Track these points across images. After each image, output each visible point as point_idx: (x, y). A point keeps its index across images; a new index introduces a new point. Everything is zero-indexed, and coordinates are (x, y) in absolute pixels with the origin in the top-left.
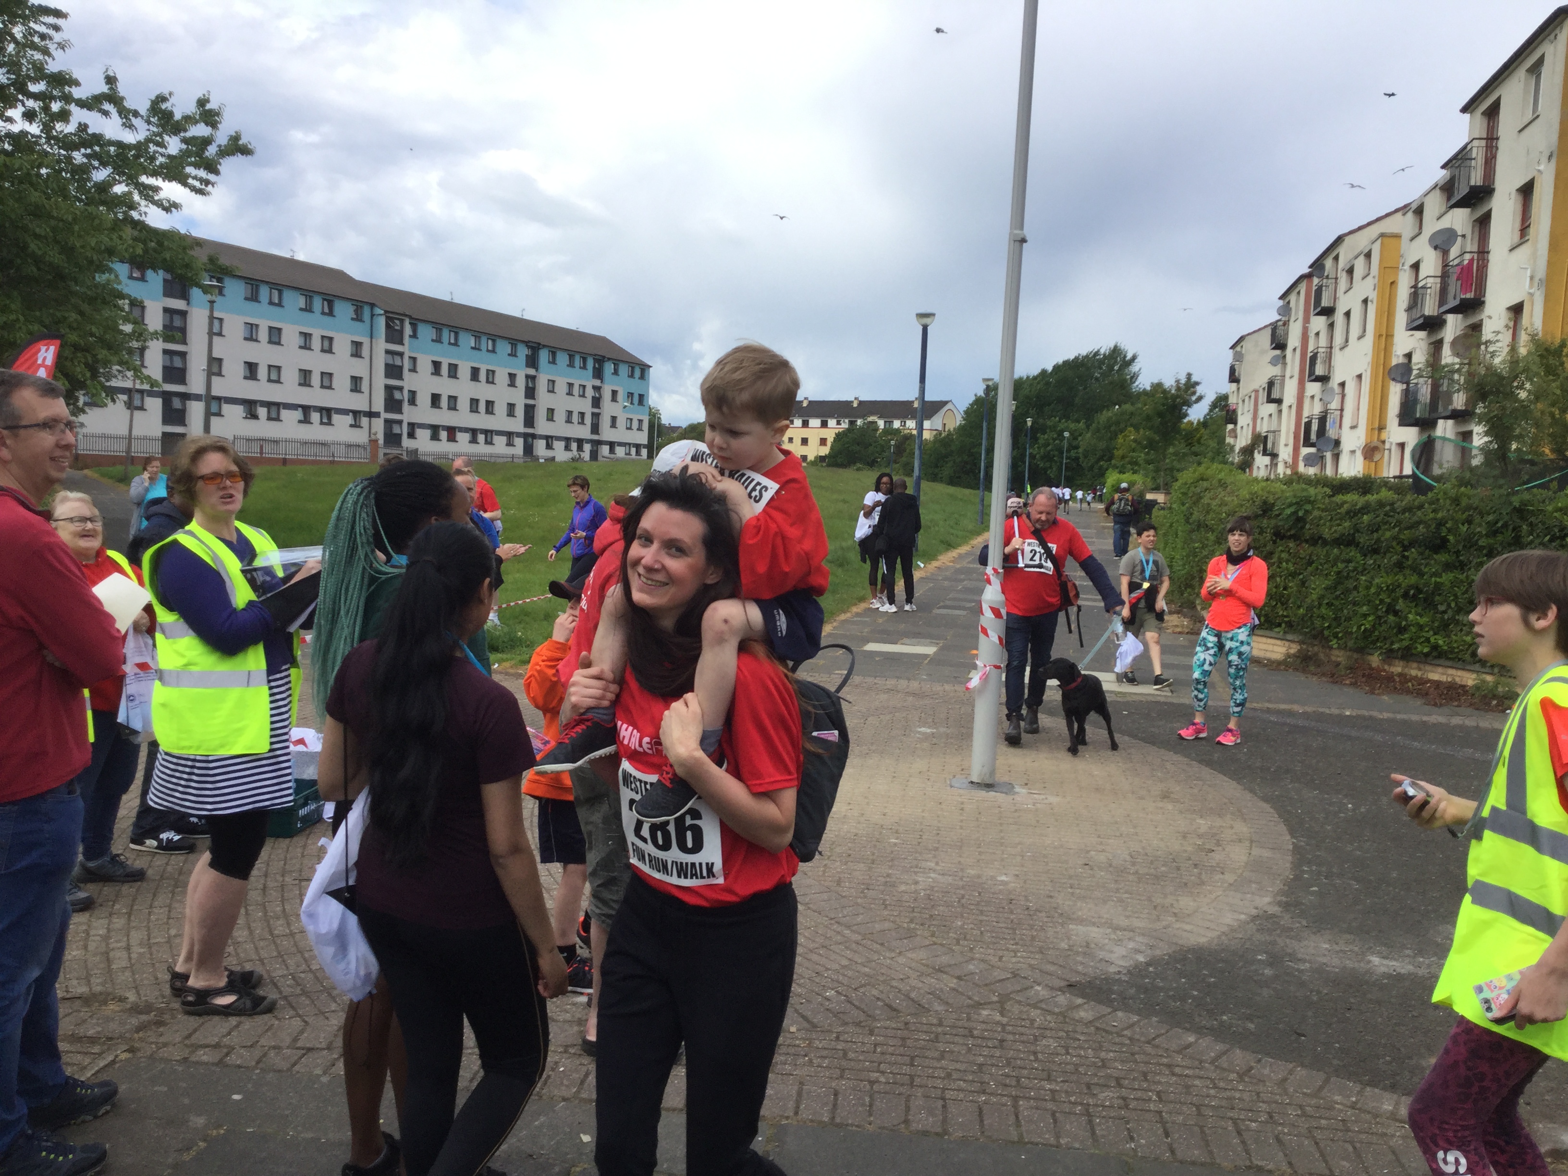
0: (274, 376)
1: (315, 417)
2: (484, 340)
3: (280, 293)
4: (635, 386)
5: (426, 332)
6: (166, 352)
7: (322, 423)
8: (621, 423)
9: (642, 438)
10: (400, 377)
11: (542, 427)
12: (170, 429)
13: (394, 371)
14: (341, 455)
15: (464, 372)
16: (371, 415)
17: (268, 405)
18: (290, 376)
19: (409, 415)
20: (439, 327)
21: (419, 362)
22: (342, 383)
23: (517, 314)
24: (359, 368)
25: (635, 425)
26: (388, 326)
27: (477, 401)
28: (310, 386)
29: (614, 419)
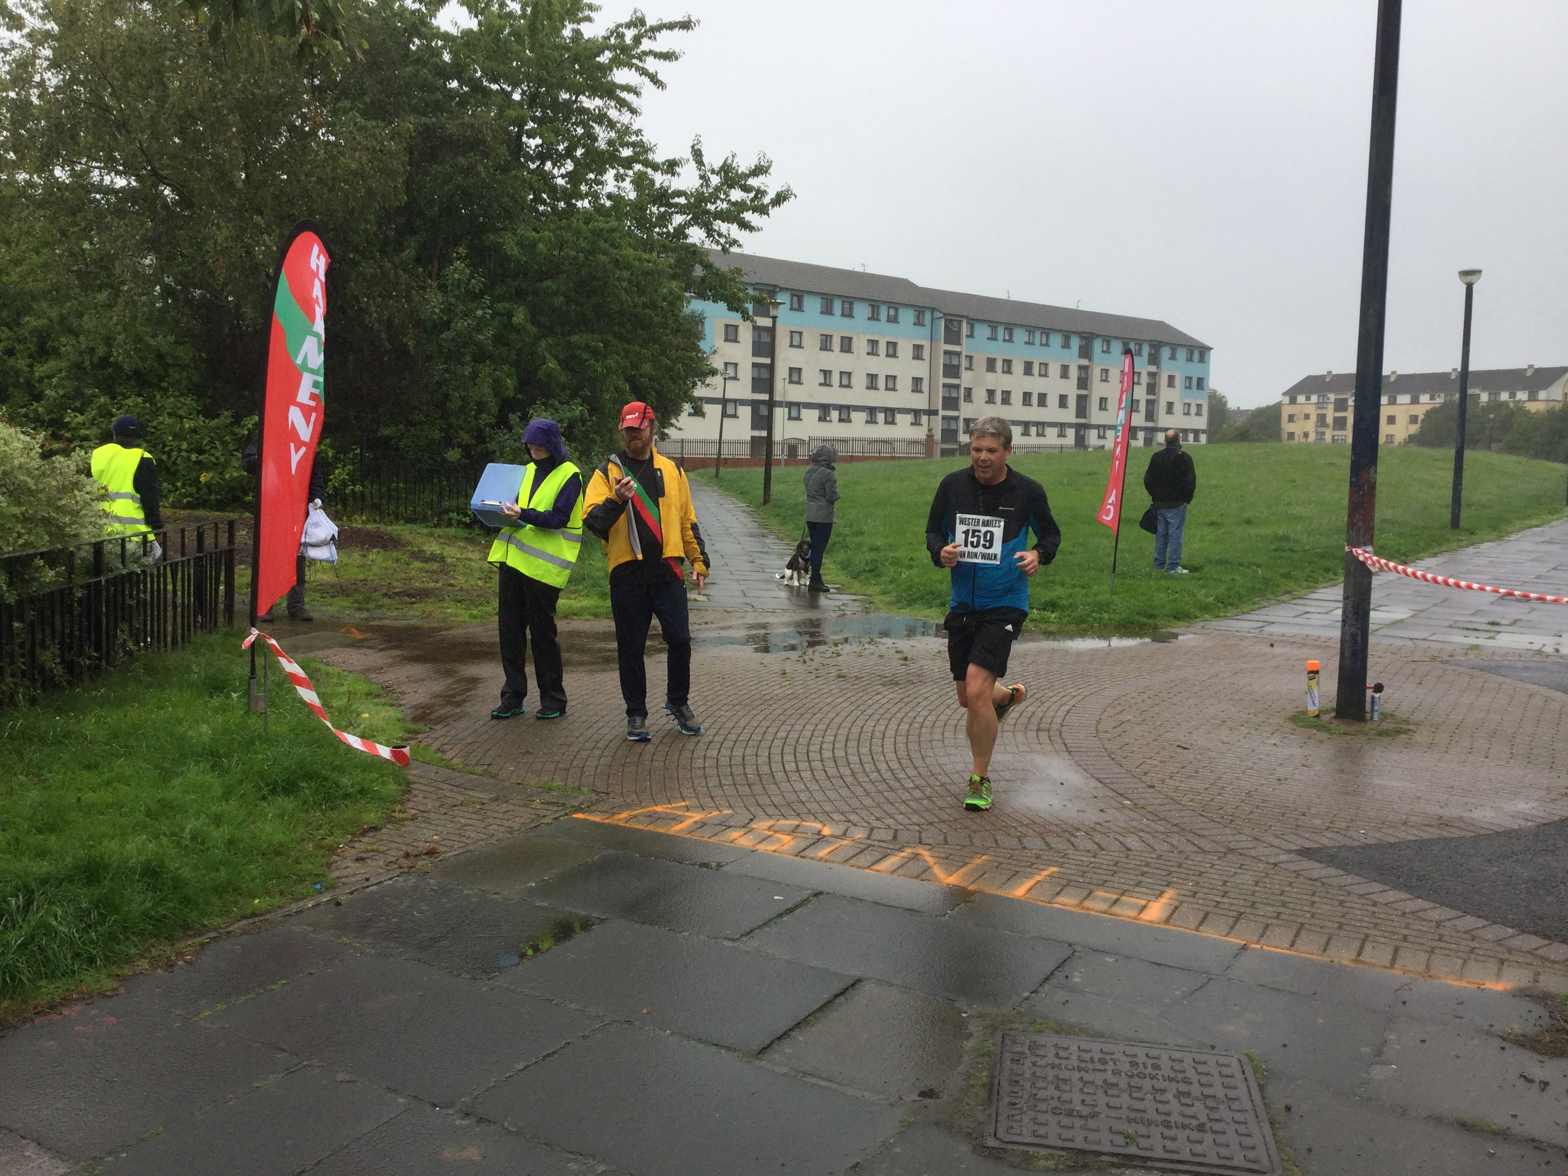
0: (845, 382)
1: (881, 417)
2: (1038, 335)
3: (851, 304)
4: (1194, 369)
5: (983, 331)
6: (754, 365)
7: (886, 422)
8: (1178, 408)
9: (1201, 423)
10: (957, 375)
11: (1096, 416)
12: (757, 433)
13: (952, 370)
14: (900, 450)
15: (1018, 367)
16: (931, 413)
17: (840, 408)
18: (859, 381)
19: (966, 410)
20: (993, 326)
21: (975, 360)
22: (904, 383)
23: (1072, 306)
24: (921, 369)
25: (1193, 409)
26: (946, 327)
27: (1030, 394)
28: (876, 389)
29: (1170, 405)
